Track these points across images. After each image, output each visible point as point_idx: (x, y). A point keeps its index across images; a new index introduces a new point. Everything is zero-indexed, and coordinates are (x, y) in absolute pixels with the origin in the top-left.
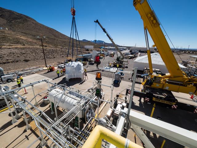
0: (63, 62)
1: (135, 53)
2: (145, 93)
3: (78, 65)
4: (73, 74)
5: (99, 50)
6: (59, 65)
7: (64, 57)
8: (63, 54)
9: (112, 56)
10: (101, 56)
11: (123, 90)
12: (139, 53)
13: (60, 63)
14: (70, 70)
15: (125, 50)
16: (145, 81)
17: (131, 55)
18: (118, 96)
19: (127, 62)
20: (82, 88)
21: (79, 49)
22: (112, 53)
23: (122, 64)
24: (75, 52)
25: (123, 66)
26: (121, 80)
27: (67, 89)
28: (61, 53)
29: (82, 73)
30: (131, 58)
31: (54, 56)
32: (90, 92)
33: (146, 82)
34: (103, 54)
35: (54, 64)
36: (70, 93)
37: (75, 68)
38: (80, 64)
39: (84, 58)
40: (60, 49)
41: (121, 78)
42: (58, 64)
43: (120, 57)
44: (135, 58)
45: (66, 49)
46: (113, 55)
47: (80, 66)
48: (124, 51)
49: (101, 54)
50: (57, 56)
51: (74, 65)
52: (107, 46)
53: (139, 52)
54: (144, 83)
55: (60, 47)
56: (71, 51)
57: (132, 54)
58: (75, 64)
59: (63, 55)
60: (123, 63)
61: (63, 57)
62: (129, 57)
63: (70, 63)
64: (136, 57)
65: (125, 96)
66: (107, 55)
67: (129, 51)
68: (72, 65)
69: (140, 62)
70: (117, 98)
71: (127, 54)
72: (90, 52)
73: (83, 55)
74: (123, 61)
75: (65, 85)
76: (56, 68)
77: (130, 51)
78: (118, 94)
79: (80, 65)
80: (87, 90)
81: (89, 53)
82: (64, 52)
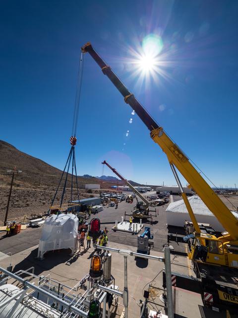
0: (41, 214)
1: (165, 196)
2: (200, 280)
3: (70, 220)
4: (55, 242)
5: (108, 191)
6: (32, 221)
7: (46, 204)
8: (45, 199)
9: (129, 201)
10: (112, 201)
11: (155, 274)
12: (171, 196)
13: (36, 216)
14: (51, 231)
15: (150, 191)
16: (193, 250)
17: (159, 200)
18: (146, 294)
19: (155, 211)
20: (70, 276)
21: (75, 190)
22: (130, 196)
23: (148, 215)
24: (68, 195)
25: (150, 219)
26: (150, 249)
27: (32, 284)
28: (43, 198)
29: (75, 237)
30: (161, 204)
31: (28, 203)
32: (85, 288)
33: (195, 253)
34: (115, 197)
35: (23, 218)
36: (38, 295)
37: (63, 228)
38: (72, 218)
39: (81, 205)
40: (42, 191)
41: (149, 245)
42: (31, 218)
43: (142, 203)
44: (166, 204)
45: (54, 190)
46: (132, 200)
47: (71, 222)
48: (148, 192)
49: (112, 197)
50: (34, 203)
51: (60, 221)
52: (122, 185)
53: (171, 194)
54: (191, 255)
55: (43, 186)
56: (60, 193)
57: (161, 197)
58: (63, 218)
59: (44, 201)
60: (150, 213)
61: (44, 203)
62: (158, 202)
63: (54, 216)
64: (168, 202)
65: (163, 292)
66: (122, 200)
67: (155, 192)
68: (57, 221)
69: (175, 211)
70: (147, 302)
71: (152, 198)
72: (94, 195)
73: (81, 201)
74: (148, 211)
75: (30, 271)
76: (23, 227)
77: (158, 193)
78: (147, 289)
79: (73, 221)
80: (78, 284)
81: (92, 197)
82: (47, 195)
